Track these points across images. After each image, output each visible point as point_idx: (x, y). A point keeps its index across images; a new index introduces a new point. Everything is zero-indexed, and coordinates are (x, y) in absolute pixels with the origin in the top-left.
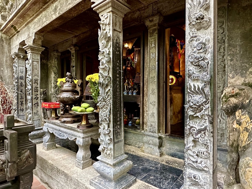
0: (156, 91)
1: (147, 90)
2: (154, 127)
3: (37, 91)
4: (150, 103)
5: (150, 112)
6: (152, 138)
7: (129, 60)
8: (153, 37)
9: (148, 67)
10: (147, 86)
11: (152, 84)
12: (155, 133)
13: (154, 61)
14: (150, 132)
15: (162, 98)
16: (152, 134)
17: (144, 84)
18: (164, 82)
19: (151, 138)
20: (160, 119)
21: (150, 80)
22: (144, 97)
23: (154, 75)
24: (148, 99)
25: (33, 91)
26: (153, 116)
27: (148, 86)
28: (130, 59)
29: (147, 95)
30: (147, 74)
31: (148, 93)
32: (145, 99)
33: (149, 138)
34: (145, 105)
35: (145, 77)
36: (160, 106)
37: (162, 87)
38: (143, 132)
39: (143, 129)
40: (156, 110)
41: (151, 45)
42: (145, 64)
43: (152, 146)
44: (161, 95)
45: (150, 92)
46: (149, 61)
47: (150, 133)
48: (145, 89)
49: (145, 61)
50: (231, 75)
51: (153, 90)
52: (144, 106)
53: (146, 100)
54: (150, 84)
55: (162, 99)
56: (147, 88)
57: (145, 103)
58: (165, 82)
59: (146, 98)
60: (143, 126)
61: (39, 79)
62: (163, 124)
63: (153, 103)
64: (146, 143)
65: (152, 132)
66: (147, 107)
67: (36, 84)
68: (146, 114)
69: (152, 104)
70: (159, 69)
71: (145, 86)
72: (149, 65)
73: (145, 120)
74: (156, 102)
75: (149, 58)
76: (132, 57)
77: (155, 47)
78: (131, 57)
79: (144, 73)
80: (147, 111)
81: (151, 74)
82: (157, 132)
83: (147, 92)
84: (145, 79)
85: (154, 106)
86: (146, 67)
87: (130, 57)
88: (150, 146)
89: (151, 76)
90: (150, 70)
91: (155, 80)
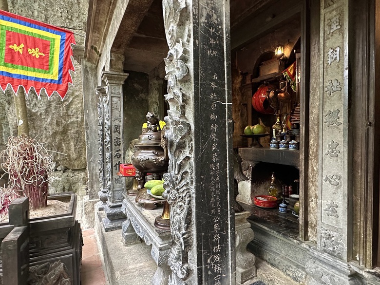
0: (343, 149)
1: (318, 145)
2: (338, 244)
3: (119, 145)
4: (324, 178)
5: (326, 202)
6: (331, 271)
7: (285, 79)
8: (335, 6)
9: (321, 85)
10: (318, 134)
11: (330, 130)
12: (341, 258)
13: (338, 67)
14: (325, 251)
15: (363, 168)
16: (331, 259)
17: (310, 129)
18: (370, 125)
19: (326, 269)
20: (356, 224)
21: (324, 120)
22: (310, 162)
23: (336, 106)
24: (320, 168)
25: (113, 145)
26: (335, 215)
27: (321, 134)
28: (286, 76)
29: (316, 156)
30: (317, 104)
31: (320, 152)
32: (312, 167)
33: (321, 267)
34: (312, 181)
35: (312, 113)
36: (355, 190)
37: (364, 138)
38: (304, 245)
39: (306, 238)
40: (344, 199)
41: (327, 28)
42: (312, 81)
44: (360, 158)
45: (326, 151)
46: (321, 71)
47: (326, 255)
48: (312, 142)
49: (311, 74)
51: (334, 146)
52: (310, 184)
53: (315, 168)
54: (327, 130)
55: (363, 171)
56: (317, 140)
57: (310, 175)
58: (373, 123)
59: (314, 164)
60: (306, 232)
61: (121, 124)
62: (365, 242)
63: (332, 180)
64: (313, 276)
65: (332, 254)
66: (316, 186)
67: (117, 133)
68: (313, 203)
69: (330, 181)
70: (355, 89)
71: (312, 135)
72: (321, 80)
73: (311, 218)
74: (342, 179)
75: (321, 62)
76: (292, 73)
77: (341, 31)
78: (289, 73)
79: (310, 103)
80: (316, 197)
81: (328, 104)
82: (345, 258)
83: (317, 151)
84: (311, 117)
85: (337, 188)
86: (315, 86)
87: (286, 73)
89: (327, 108)
90: (327, 94)
91: (341, 120)
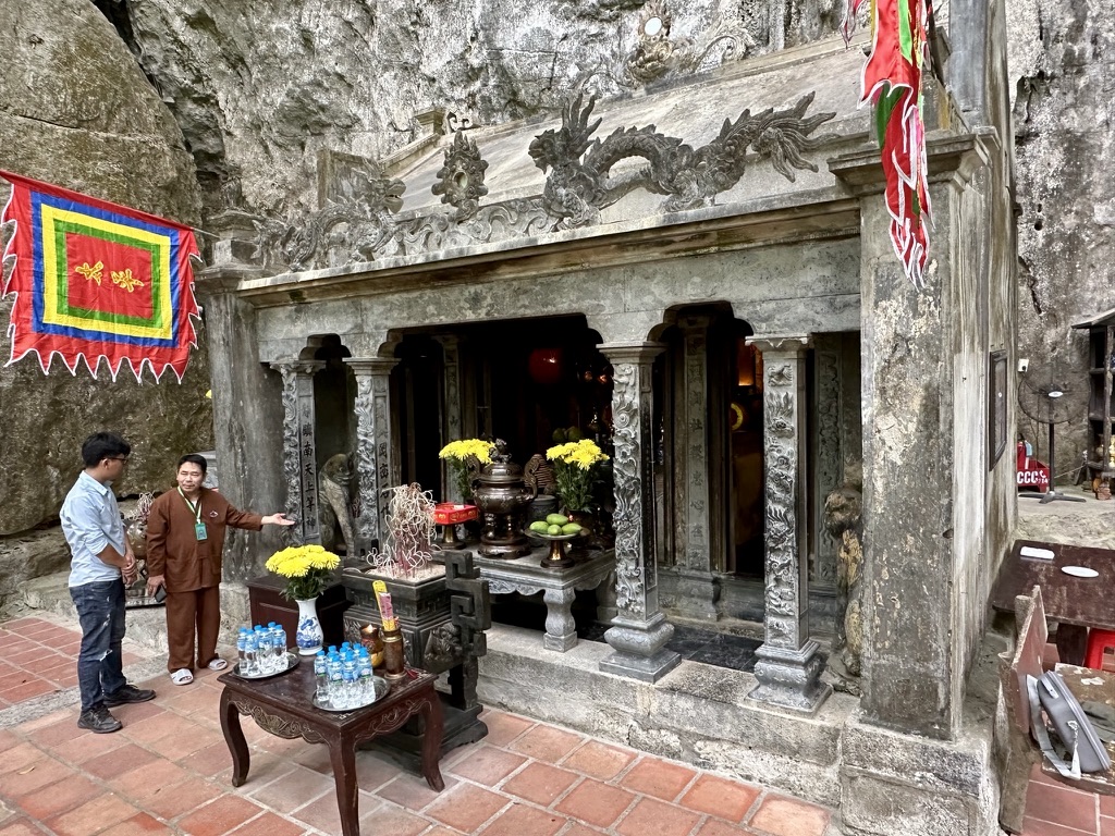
0: (704, 478)
1: (683, 473)
2: (702, 559)
3: (386, 476)
4: (690, 504)
5: (692, 525)
6: (698, 583)
8: (696, 357)
9: (686, 421)
10: (683, 464)
11: (694, 461)
12: (705, 570)
14: (692, 569)
15: (719, 492)
16: (698, 573)
17: (676, 458)
19: (694, 583)
20: (715, 539)
21: (689, 452)
22: (676, 489)
23: (697, 442)
24: (687, 495)
25: (379, 477)
26: (700, 535)
27: (686, 464)
29: (683, 485)
30: (682, 435)
31: (686, 479)
32: (679, 494)
33: (690, 583)
34: (678, 508)
35: (677, 442)
36: (714, 512)
38: (674, 569)
39: (674, 563)
40: (706, 520)
41: (690, 373)
42: (677, 413)
43: (699, 601)
44: (716, 486)
45: (691, 480)
46: (686, 407)
47: (694, 572)
48: (677, 470)
49: (676, 406)
50: (848, 460)
51: (697, 476)
52: (678, 511)
54: (691, 461)
55: (719, 495)
56: (683, 469)
57: (676, 502)
59: (680, 491)
60: (674, 557)
62: (721, 552)
63: (697, 505)
64: (684, 593)
65: (698, 569)
66: (682, 511)
67: (383, 457)
68: (680, 528)
69: (695, 506)
71: (678, 464)
72: (686, 417)
73: (679, 542)
74: (704, 503)
75: (685, 400)
77: (701, 379)
79: (675, 434)
80: (683, 522)
81: (692, 439)
82: (708, 569)
83: (683, 479)
84: (677, 447)
85: (701, 511)
86: (679, 418)
88: (694, 600)
89: (691, 443)
90: (691, 431)
91: (703, 454)
